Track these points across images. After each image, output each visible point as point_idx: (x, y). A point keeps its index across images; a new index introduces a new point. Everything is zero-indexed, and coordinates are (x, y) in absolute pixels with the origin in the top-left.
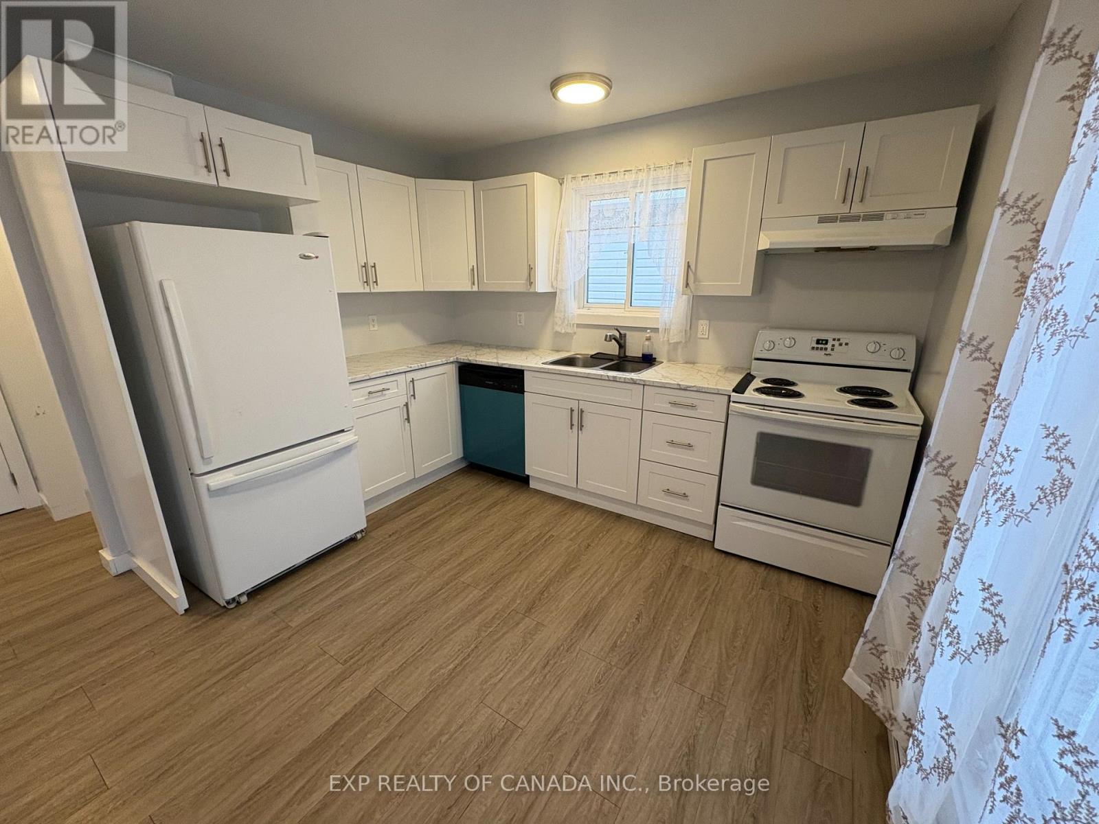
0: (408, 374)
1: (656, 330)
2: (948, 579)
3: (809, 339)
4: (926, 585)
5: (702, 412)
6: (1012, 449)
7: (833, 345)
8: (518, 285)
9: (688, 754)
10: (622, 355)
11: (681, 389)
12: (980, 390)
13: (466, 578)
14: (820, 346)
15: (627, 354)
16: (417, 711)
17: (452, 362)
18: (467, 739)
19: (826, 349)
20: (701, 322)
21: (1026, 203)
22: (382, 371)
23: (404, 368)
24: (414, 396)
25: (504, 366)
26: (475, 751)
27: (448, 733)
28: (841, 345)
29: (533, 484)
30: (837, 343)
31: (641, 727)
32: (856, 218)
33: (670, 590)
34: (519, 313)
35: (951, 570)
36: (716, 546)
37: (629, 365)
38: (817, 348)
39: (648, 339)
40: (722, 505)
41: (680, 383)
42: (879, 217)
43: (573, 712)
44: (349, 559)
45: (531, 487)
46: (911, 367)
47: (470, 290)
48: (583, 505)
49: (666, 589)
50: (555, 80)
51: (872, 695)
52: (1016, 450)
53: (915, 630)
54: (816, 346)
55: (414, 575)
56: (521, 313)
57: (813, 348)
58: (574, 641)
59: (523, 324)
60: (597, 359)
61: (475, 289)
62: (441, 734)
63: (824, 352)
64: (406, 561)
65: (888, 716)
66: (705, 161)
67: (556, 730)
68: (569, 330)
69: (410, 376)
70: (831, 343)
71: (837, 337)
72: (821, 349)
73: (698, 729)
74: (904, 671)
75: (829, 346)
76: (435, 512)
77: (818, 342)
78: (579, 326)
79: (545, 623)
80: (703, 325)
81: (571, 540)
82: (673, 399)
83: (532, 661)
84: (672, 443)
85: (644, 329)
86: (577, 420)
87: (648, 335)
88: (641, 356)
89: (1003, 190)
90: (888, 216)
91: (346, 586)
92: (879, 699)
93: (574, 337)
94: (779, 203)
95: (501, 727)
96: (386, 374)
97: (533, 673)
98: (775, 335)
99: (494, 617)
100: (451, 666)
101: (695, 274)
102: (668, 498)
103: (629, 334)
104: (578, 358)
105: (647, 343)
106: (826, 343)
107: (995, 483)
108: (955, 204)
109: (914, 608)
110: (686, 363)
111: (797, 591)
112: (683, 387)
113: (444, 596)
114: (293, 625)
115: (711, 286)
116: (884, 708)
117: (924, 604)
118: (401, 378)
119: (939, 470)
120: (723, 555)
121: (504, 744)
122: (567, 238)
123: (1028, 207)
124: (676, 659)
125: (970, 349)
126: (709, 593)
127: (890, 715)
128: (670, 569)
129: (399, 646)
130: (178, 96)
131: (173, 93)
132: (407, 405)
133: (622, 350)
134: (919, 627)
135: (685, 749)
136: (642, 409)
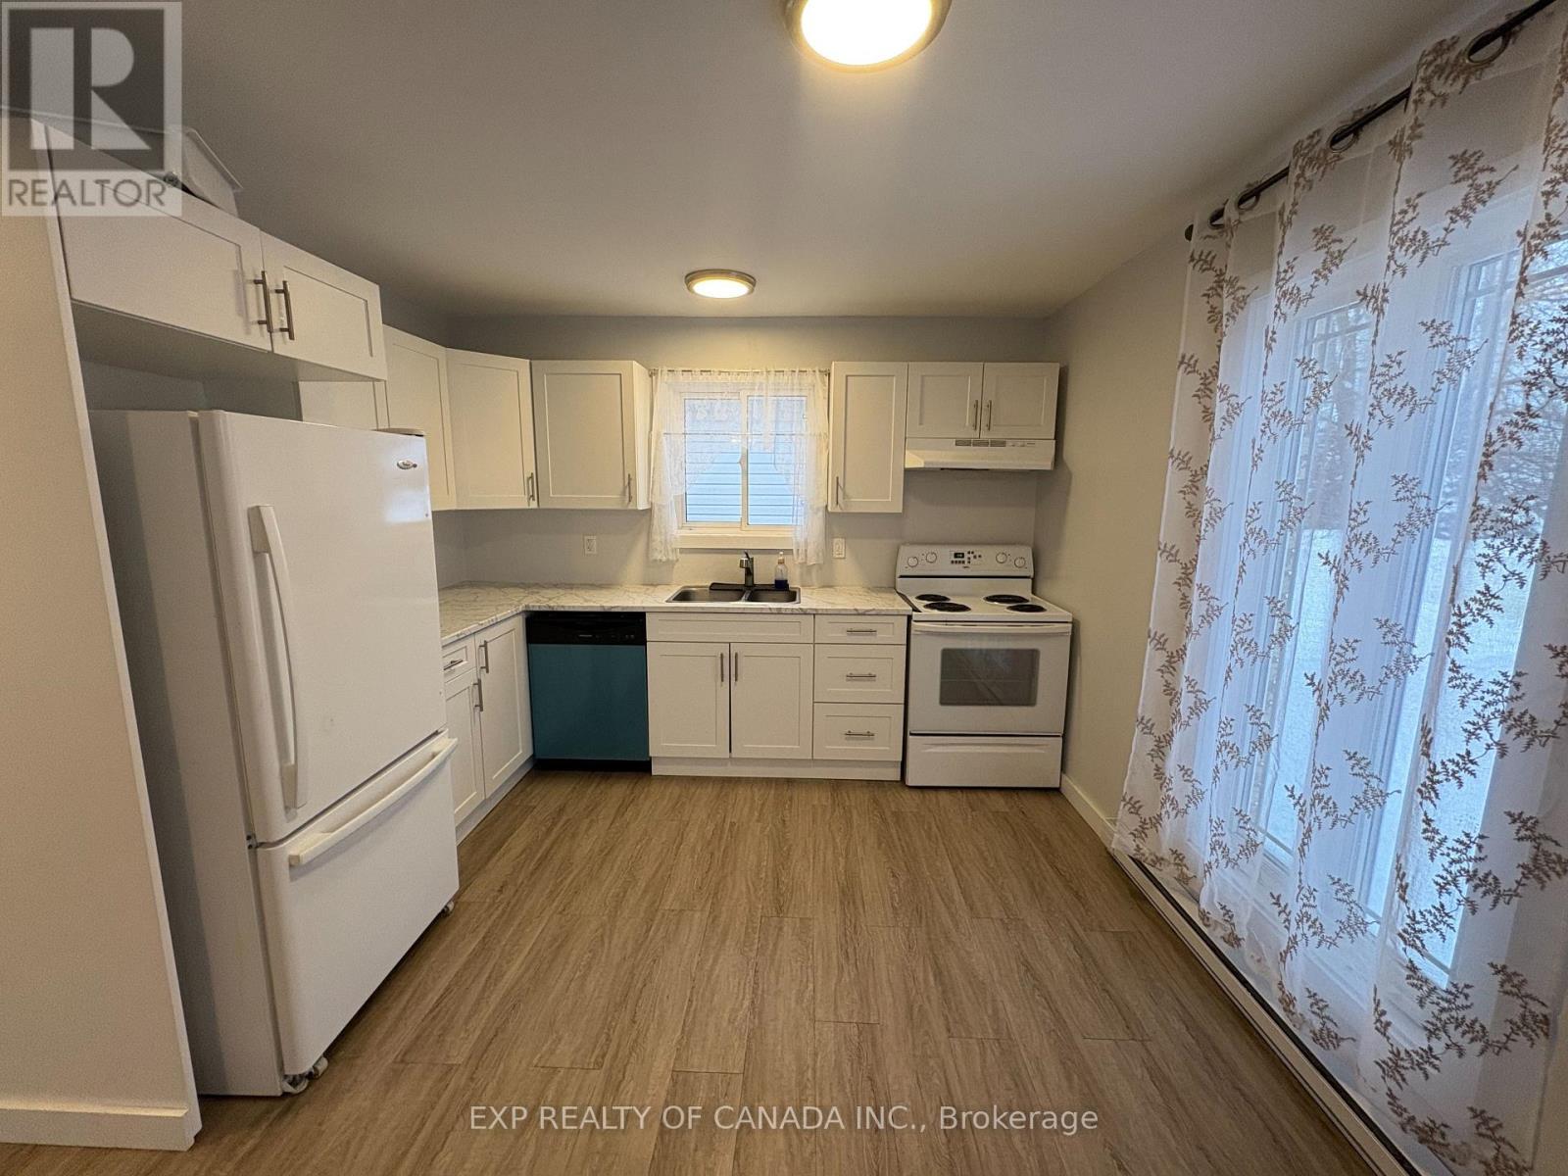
0: (477, 636)
1: (788, 552)
2: (1188, 724)
3: (947, 553)
4: (1162, 739)
5: (880, 637)
6: (1248, 615)
7: (969, 558)
8: (611, 500)
9: (1028, 970)
10: (750, 584)
11: (859, 614)
12: (1176, 583)
13: (670, 902)
14: (958, 559)
15: (755, 582)
16: (751, 1067)
17: (520, 613)
18: (833, 1062)
19: (964, 562)
20: (836, 540)
21: (1183, 457)
22: (452, 635)
23: (473, 627)
24: (487, 668)
25: (613, 610)
26: (852, 1069)
27: (808, 1067)
28: (975, 557)
29: (656, 770)
30: (971, 556)
31: (977, 968)
32: (985, 444)
33: (900, 839)
34: (586, 538)
35: (1189, 717)
36: (910, 782)
37: (763, 594)
38: (956, 562)
39: (781, 562)
40: (911, 734)
41: (858, 608)
42: (1003, 444)
43: (911, 984)
44: (462, 945)
45: (653, 773)
46: (1032, 575)
47: (527, 507)
48: (738, 780)
49: (897, 841)
50: (694, 273)
51: (1138, 848)
52: (1251, 615)
53: (1160, 779)
54: (955, 560)
55: (592, 926)
56: (592, 537)
57: (952, 562)
58: (853, 921)
59: (595, 552)
60: (719, 590)
61: (534, 505)
62: (801, 1072)
63: (962, 565)
64: (560, 913)
65: (1155, 859)
66: (847, 376)
67: (911, 1008)
68: (672, 557)
69: (480, 639)
70: (967, 555)
71: (971, 549)
72: (960, 562)
73: (1019, 946)
74: (1160, 816)
75: (966, 559)
76: (543, 841)
77: (956, 555)
78: (683, 551)
79: (809, 915)
80: (839, 544)
81: (758, 821)
82: (849, 627)
83: (830, 958)
84: (851, 677)
85: (775, 551)
86: (729, 668)
87: (781, 558)
88: (773, 583)
89: (1171, 447)
90: (1010, 443)
91: (495, 978)
92: (1145, 850)
93: (676, 567)
94: (921, 424)
95: (856, 1032)
96: (456, 638)
97: (841, 968)
98: (918, 550)
99: (746, 933)
100: (747, 1003)
101: (843, 490)
102: (851, 742)
103: (756, 557)
104: (694, 592)
105: (780, 567)
106: (963, 557)
107: (1242, 639)
108: (1053, 437)
109: (1157, 761)
110: (824, 587)
111: (999, 802)
112: (860, 612)
113: (660, 934)
114: (458, 1059)
115: (862, 502)
116: (1151, 854)
117: (1163, 754)
118: (469, 642)
119: (1158, 646)
120: (919, 791)
121: (874, 1045)
122: (665, 442)
123: (1186, 459)
124: (956, 898)
125: (1166, 554)
126: (934, 829)
127: (1157, 858)
128: (884, 820)
129: (657, 1013)
130: (243, 219)
131: (236, 213)
132: (479, 683)
133: (750, 578)
134: (1163, 774)
135: (1023, 968)
136: (814, 644)
